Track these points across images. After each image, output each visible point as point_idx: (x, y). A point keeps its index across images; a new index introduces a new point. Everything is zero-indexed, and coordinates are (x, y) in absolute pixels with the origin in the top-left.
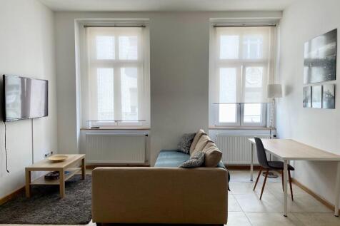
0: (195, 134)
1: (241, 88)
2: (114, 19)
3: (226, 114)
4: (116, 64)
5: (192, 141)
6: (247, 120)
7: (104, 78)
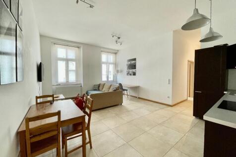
0: (100, 84)
1: (108, 72)
2: (67, 44)
3: (104, 79)
4: (67, 61)
5: (99, 87)
6: (109, 80)
7: (61, 65)
